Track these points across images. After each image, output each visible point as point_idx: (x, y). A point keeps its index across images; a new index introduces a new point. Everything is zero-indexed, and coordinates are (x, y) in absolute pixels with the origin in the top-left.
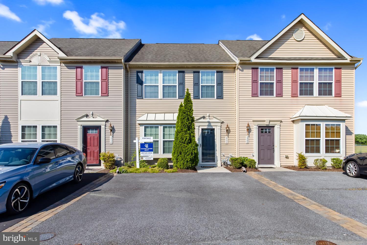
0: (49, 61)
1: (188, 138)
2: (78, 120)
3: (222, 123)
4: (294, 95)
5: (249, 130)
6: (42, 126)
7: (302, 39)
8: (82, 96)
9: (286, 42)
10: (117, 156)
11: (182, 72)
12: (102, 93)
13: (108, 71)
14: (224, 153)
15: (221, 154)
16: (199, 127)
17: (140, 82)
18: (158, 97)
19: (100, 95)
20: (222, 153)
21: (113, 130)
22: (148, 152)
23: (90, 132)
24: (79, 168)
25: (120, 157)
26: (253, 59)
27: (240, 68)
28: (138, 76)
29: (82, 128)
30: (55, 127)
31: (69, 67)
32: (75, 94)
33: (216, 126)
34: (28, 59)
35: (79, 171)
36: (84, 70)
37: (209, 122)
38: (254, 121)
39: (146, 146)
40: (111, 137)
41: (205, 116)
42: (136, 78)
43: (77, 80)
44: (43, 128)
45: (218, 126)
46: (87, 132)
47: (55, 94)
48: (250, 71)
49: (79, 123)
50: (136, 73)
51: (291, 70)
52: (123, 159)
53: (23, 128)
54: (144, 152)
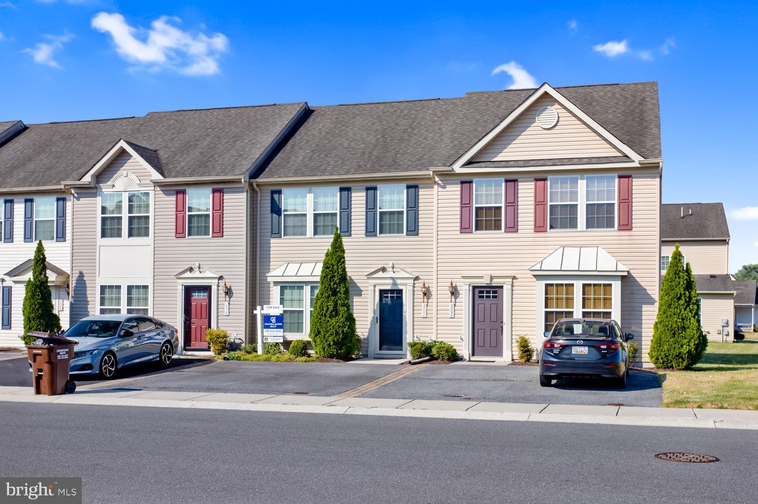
0: (138, 184)
1: (331, 308)
2: (178, 276)
3: (417, 278)
4: (539, 228)
5: (454, 292)
6: (128, 287)
7: (554, 125)
8: (185, 237)
9: (525, 131)
10: (236, 336)
11: (346, 190)
12: (213, 232)
13: (223, 196)
14: (419, 334)
15: (414, 337)
16: (375, 286)
17: (276, 209)
18: (306, 235)
19: (211, 236)
20: (415, 335)
21: (229, 292)
22: (275, 330)
23: (196, 296)
24: (167, 347)
25: (239, 337)
26: (457, 168)
27: (440, 182)
28: (272, 199)
29: (183, 289)
30: (146, 287)
31: (167, 193)
32: (174, 234)
33: (405, 285)
34: (110, 183)
35: (167, 351)
36: (187, 196)
37: (393, 278)
38: (464, 277)
39: (273, 321)
40: (226, 303)
41: (385, 266)
42: (270, 201)
43: (178, 213)
44: (130, 288)
45: (409, 286)
46: (192, 296)
47: (147, 234)
48: (458, 188)
49: (179, 281)
50: (270, 194)
51: (533, 183)
52: (244, 341)
53: (103, 288)
54: (269, 330)
